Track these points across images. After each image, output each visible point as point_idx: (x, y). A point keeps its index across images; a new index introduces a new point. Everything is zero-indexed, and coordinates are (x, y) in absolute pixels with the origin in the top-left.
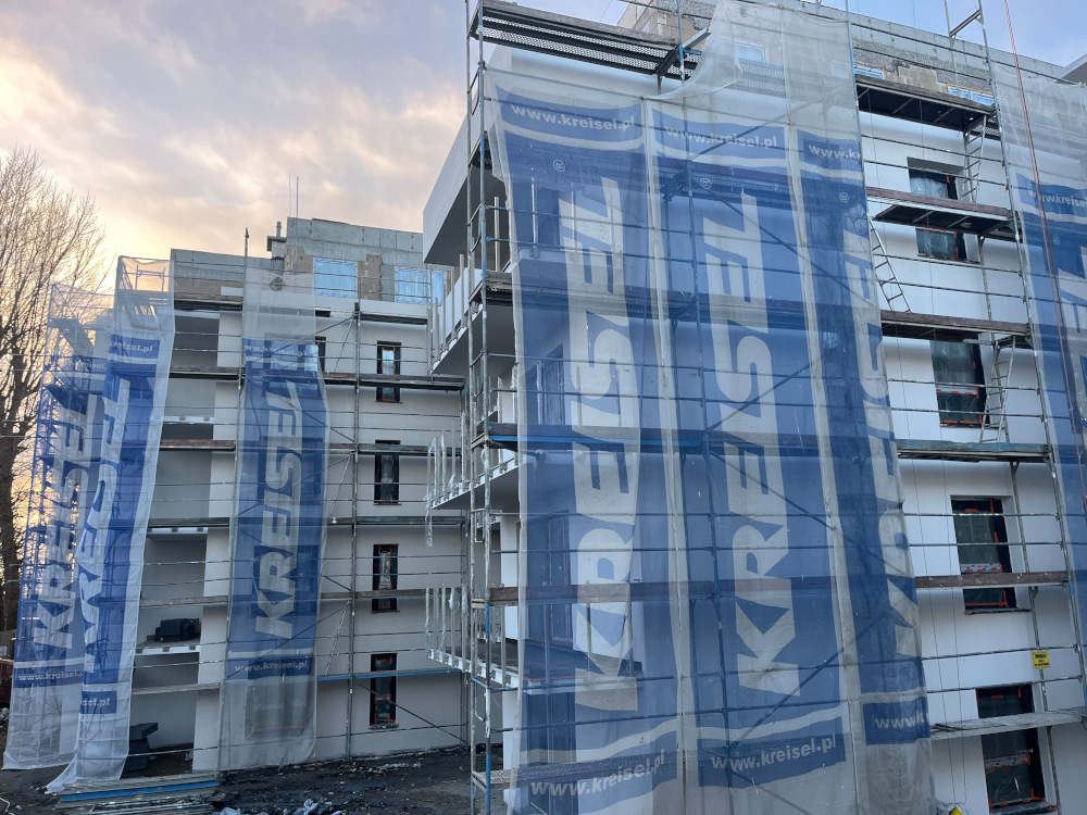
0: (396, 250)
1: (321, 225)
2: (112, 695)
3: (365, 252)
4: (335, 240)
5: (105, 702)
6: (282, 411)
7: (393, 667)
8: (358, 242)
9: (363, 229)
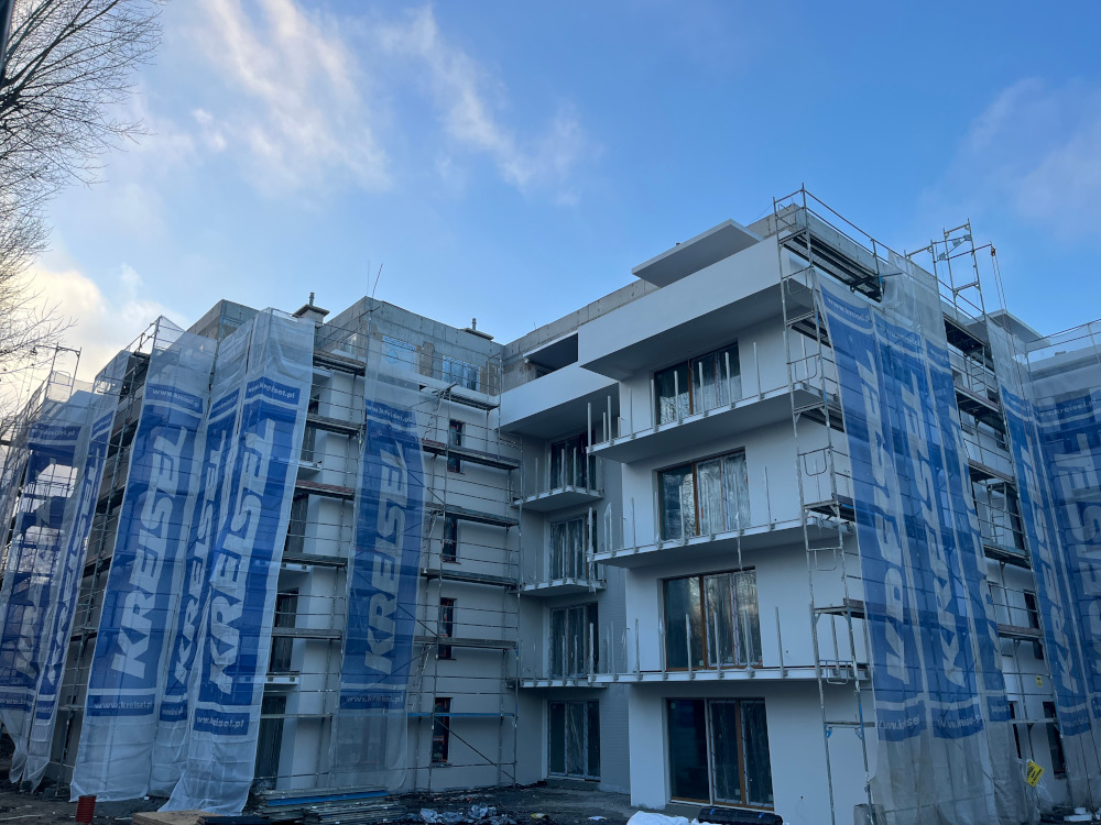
0: (445, 341)
1: (391, 309)
2: (246, 716)
3: (422, 338)
4: (400, 323)
5: (238, 724)
6: (392, 468)
7: (447, 710)
8: (417, 329)
9: (422, 318)
